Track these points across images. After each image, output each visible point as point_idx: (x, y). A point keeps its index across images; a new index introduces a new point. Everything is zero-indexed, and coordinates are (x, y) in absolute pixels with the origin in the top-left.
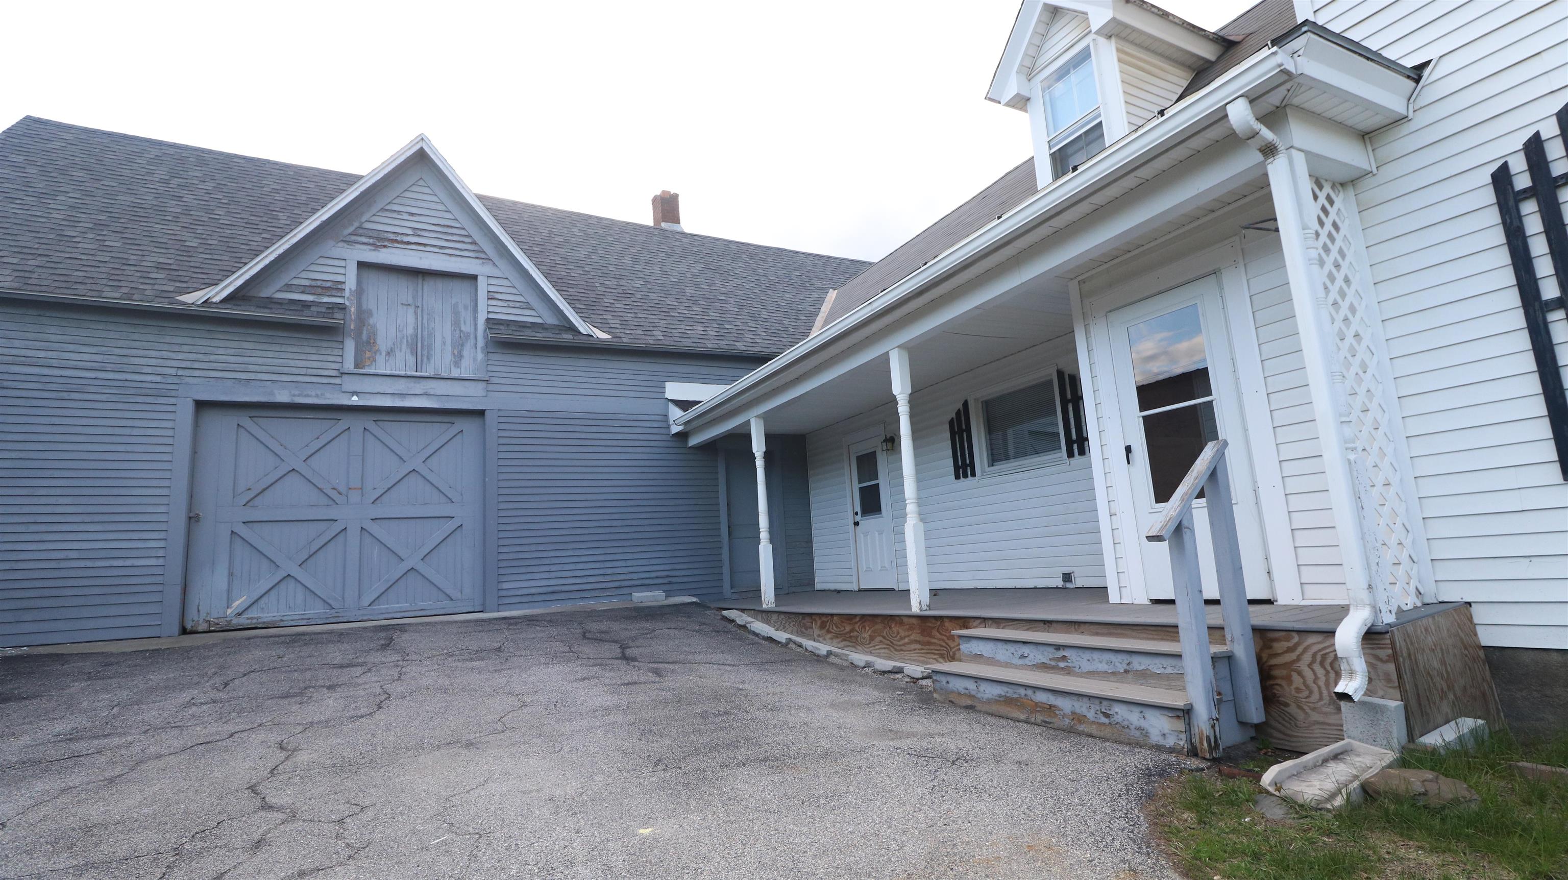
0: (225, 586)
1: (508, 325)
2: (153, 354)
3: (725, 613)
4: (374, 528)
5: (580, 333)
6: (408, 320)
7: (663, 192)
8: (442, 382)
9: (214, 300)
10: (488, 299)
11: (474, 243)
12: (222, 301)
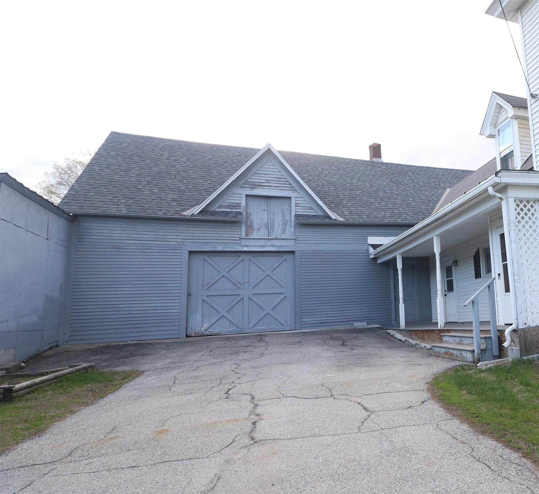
0: (201, 320)
1: (303, 217)
2: (174, 234)
3: (387, 331)
4: (254, 298)
5: (332, 218)
6: (265, 216)
7: (374, 143)
8: (278, 240)
9: (195, 214)
10: (296, 206)
11: (290, 184)
12: (198, 214)
